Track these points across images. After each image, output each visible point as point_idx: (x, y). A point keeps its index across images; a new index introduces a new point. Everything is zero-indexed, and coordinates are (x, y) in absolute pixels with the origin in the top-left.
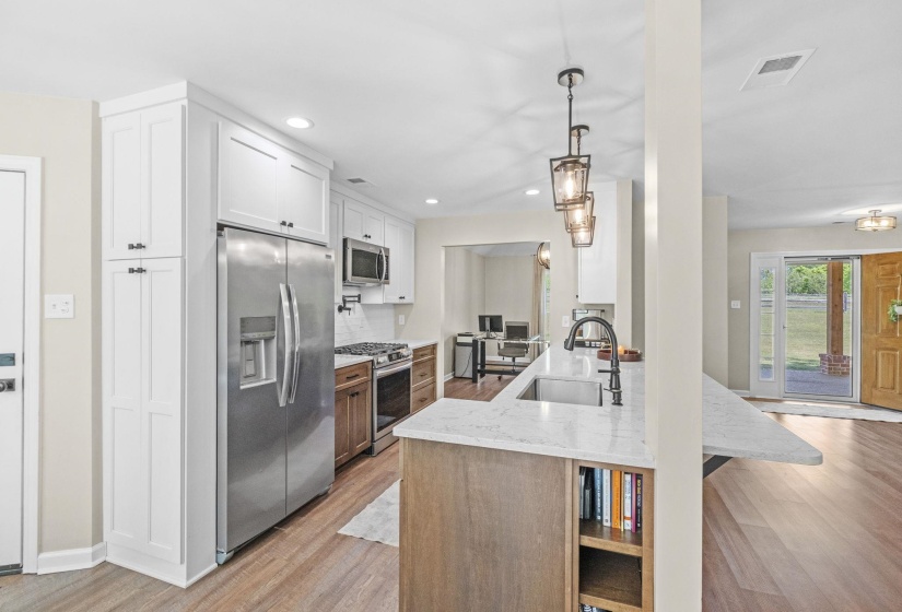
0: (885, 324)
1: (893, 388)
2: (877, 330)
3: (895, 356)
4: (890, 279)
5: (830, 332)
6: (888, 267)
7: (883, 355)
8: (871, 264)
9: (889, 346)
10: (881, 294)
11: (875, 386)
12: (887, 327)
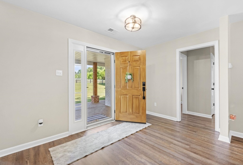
0: (123, 83)
1: (126, 112)
2: (121, 87)
3: (126, 97)
4: (125, 63)
5: (94, 88)
6: (124, 58)
7: (123, 97)
8: (118, 57)
9: (125, 93)
10: (122, 70)
11: (120, 112)
12: (124, 85)
